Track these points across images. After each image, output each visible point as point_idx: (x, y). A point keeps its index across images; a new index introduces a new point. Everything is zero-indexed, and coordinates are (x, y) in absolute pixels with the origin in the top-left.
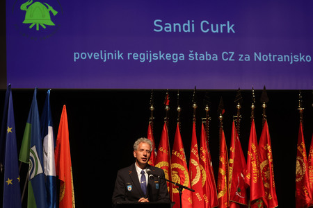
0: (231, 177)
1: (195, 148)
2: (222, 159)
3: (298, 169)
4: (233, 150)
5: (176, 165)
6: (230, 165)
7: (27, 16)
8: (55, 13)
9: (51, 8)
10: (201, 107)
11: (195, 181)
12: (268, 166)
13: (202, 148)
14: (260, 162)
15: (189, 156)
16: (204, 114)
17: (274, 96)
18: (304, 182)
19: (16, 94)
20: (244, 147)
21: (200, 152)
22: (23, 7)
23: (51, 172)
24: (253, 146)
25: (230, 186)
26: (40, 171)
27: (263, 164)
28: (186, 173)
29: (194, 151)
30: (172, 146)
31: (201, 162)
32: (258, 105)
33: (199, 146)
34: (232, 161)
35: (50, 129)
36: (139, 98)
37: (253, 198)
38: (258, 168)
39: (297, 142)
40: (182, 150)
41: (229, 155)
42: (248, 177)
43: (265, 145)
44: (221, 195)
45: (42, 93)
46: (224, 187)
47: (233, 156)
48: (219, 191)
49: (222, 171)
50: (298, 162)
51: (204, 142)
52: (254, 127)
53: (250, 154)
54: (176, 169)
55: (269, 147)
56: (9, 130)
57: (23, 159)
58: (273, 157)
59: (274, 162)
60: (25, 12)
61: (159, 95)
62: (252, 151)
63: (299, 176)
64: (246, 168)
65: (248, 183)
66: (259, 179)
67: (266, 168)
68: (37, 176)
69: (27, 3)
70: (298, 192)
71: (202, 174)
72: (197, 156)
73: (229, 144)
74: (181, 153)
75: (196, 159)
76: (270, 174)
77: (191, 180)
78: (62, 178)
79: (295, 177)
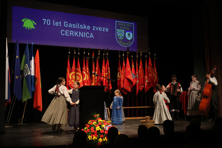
0: (96, 78)
3: (118, 76)
4: (97, 69)
5: (78, 73)
7: (24, 24)
8: (35, 24)
9: (34, 22)
10: (87, 53)
11: (85, 79)
12: (108, 74)
15: (82, 70)
16: (87, 55)
17: (111, 52)
18: (120, 80)
19: (20, 45)
20: (101, 68)
21: (86, 69)
22: (23, 20)
23: (33, 74)
24: (104, 68)
25: (96, 81)
26: (29, 73)
27: (107, 74)
28: (81, 76)
29: (84, 69)
30: (76, 66)
31: (86, 73)
32: (105, 54)
33: (86, 67)
34: (96, 72)
35: (33, 57)
36: (65, 50)
37: (104, 85)
39: (118, 67)
41: (95, 70)
42: (102, 78)
43: (108, 67)
44: (93, 84)
45: (30, 46)
46: (94, 81)
49: (93, 76)
50: (118, 74)
51: (87, 65)
52: (104, 61)
53: (103, 70)
54: (78, 75)
56: (17, 57)
57: (22, 69)
59: (110, 74)
60: (23, 22)
61: (72, 49)
63: (119, 78)
64: (101, 75)
65: (102, 80)
68: (28, 76)
69: (25, 19)
70: (118, 84)
71: (87, 77)
73: (95, 67)
74: (79, 69)
75: (85, 71)
76: (109, 77)
77: (83, 79)
78: (37, 77)
79: (117, 79)
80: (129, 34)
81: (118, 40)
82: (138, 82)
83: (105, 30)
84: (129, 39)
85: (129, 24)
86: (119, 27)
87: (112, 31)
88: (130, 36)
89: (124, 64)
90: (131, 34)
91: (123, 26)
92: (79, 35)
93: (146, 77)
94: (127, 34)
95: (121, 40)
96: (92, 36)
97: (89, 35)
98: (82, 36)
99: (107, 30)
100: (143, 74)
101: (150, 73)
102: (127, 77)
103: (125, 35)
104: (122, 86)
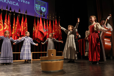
0: (16, 29)
1: (6, 20)
2: (14, 25)
3: (34, 29)
4: (17, 23)
6: (16, 26)
11: (5, 28)
13: (8, 21)
14: (24, 27)
15: (4, 22)
18: (35, 32)
21: (7, 22)
25: (15, 31)
28: (2, 26)
31: (7, 24)
33: (7, 20)
34: (16, 25)
37: (22, 35)
38: (24, 28)
40: (1, 20)
41: (16, 24)
42: (21, 29)
44: (13, 33)
47: (17, 24)
48: (12, 32)
49: (14, 27)
53: (21, 24)
55: (27, 23)
58: (27, 26)
59: (27, 27)
62: (22, 23)
63: (34, 31)
64: (20, 27)
65: (21, 31)
66: (24, 30)
67: (26, 29)
70: (33, 35)
71: (7, 27)
72: (6, 22)
73: (16, 21)
74: (1, 21)
75: (6, 23)
79: (33, 31)
80: (43, 9)
81: (36, 10)
82: (47, 34)
83: (27, 2)
84: (43, 11)
85: (44, 3)
86: (37, 3)
87: (32, 5)
88: (44, 10)
89: (38, 22)
90: (45, 9)
91: (40, 3)
92: (7, 2)
93: (54, 31)
94: (42, 8)
95: (38, 11)
96: (17, 4)
97: (16, 4)
98: (10, 3)
99: (29, 3)
100: (51, 30)
101: (56, 29)
102: (40, 30)
103: (41, 8)
104: (36, 36)
